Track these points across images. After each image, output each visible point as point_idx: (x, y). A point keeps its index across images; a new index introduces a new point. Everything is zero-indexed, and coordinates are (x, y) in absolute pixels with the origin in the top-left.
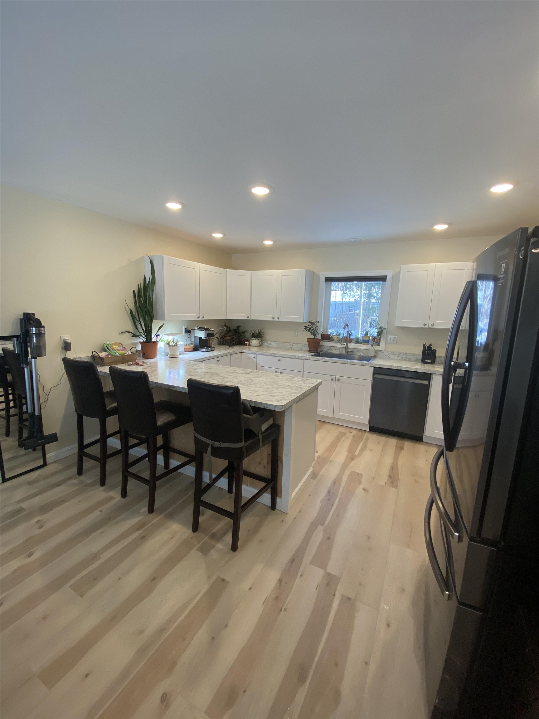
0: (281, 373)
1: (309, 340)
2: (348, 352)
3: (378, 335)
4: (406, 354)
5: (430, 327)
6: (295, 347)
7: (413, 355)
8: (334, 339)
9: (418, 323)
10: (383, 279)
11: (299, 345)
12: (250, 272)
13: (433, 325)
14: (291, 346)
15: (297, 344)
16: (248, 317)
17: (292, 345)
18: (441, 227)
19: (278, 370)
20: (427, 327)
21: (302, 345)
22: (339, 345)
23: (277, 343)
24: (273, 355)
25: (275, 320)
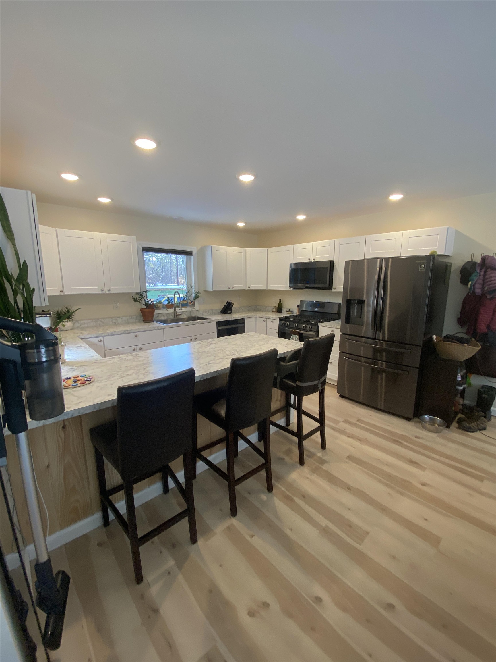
1: (142, 310)
3: (194, 299)
4: (212, 310)
6: (120, 320)
7: (216, 310)
8: (160, 307)
9: (224, 287)
10: (189, 253)
11: (124, 318)
12: (54, 229)
13: (233, 288)
14: (114, 321)
15: (122, 318)
16: (62, 292)
17: (116, 320)
19: (135, 347)
20: (230, 289)
21: (128, 317)
22: (164, 311)
24: (128, 332)
25: (104, 292)
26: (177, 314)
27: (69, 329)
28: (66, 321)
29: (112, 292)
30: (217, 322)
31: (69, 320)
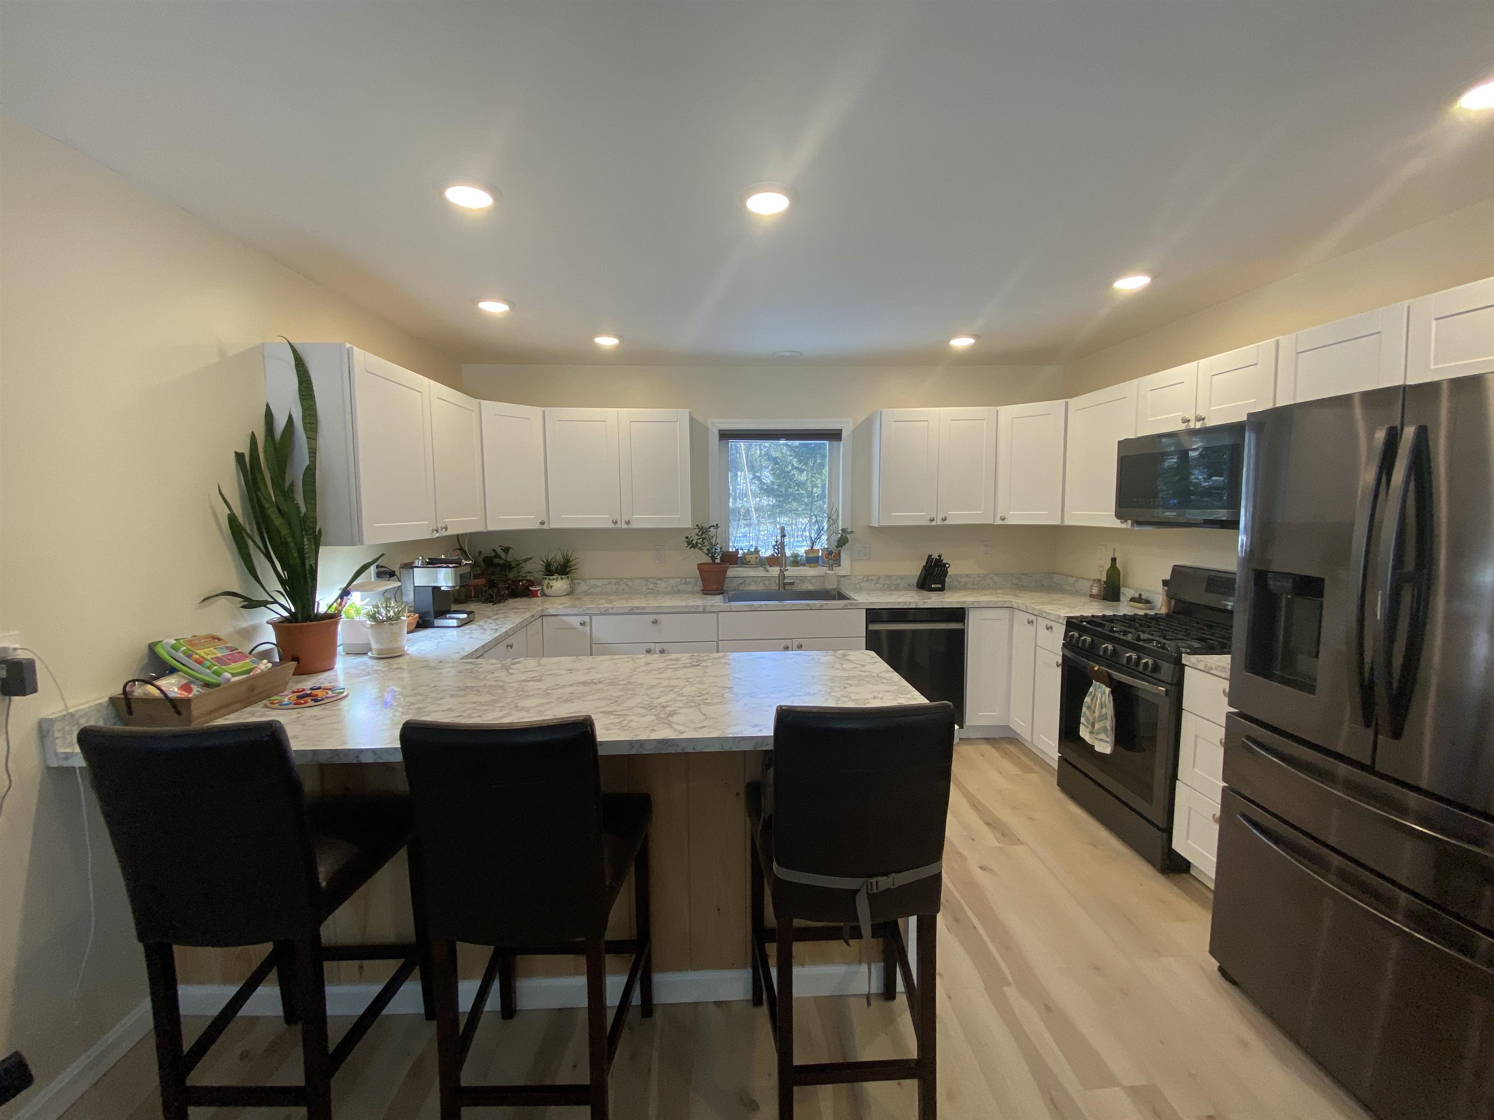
0: (662, 652)
1: (701, 567)
2: (785, 584)
3: (837, 547)
4: (889, 577)
5: (940, 522)
6: (661, 585)
7: (902, 578)
8: (749, 562)
9: (916, 517)
10: (834, 435)
11: (672, 582)
12: (539, 410)
13: (945, 519)
14: (651, 586)
15: (666, 580)
16: (542, 523)
17: (655, 583)
18: (962, 343)
19: (652, 646)
20: (934, 523)
21: (679, 580)
22: (760, 572)
23: (614, 581)
24: (638, 611)
25: (618, 526)
26: (785, 581)
27: (559, 593)
28: (554, 579)
29: (635, 525)
30: (867, 610)
31: (559, 577)
